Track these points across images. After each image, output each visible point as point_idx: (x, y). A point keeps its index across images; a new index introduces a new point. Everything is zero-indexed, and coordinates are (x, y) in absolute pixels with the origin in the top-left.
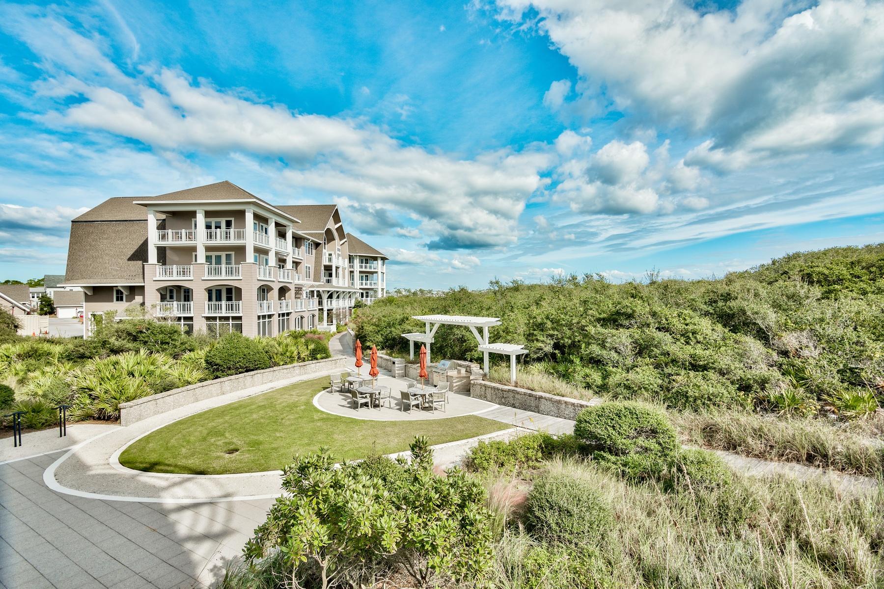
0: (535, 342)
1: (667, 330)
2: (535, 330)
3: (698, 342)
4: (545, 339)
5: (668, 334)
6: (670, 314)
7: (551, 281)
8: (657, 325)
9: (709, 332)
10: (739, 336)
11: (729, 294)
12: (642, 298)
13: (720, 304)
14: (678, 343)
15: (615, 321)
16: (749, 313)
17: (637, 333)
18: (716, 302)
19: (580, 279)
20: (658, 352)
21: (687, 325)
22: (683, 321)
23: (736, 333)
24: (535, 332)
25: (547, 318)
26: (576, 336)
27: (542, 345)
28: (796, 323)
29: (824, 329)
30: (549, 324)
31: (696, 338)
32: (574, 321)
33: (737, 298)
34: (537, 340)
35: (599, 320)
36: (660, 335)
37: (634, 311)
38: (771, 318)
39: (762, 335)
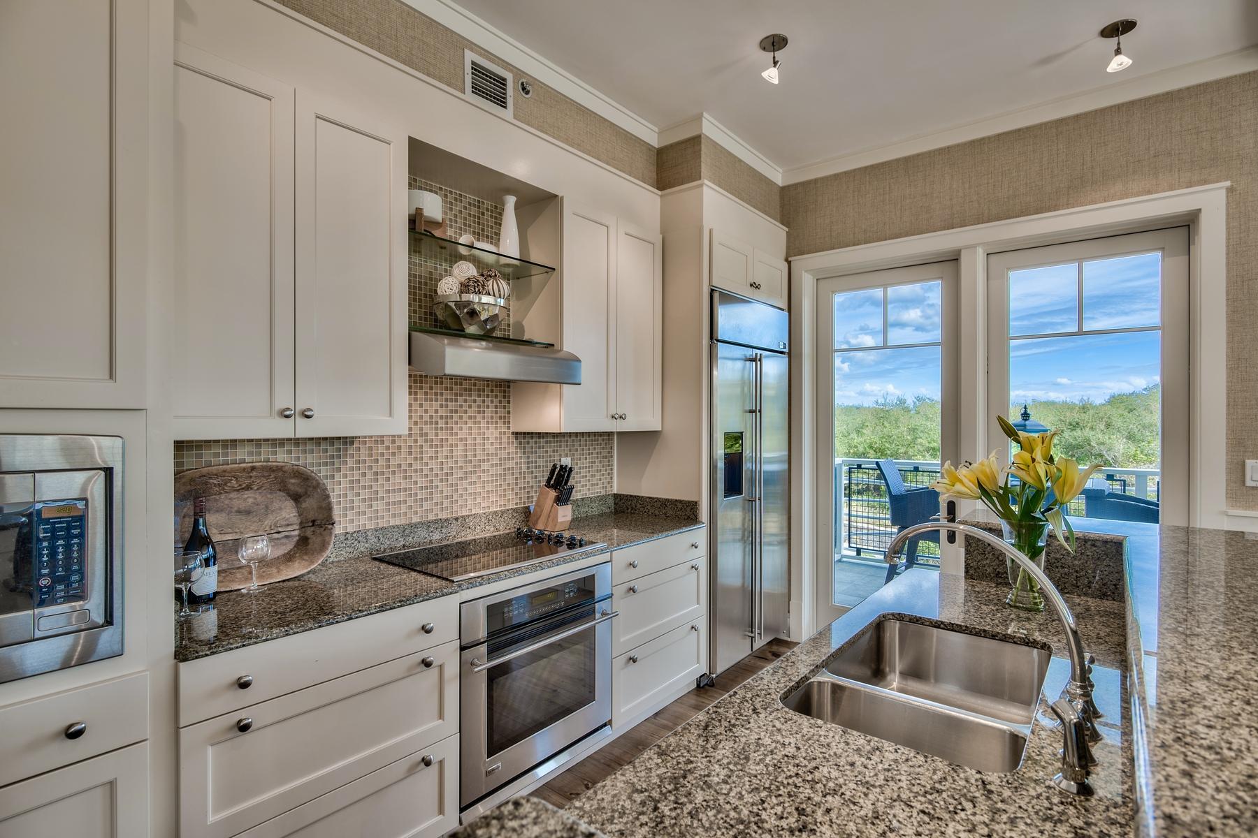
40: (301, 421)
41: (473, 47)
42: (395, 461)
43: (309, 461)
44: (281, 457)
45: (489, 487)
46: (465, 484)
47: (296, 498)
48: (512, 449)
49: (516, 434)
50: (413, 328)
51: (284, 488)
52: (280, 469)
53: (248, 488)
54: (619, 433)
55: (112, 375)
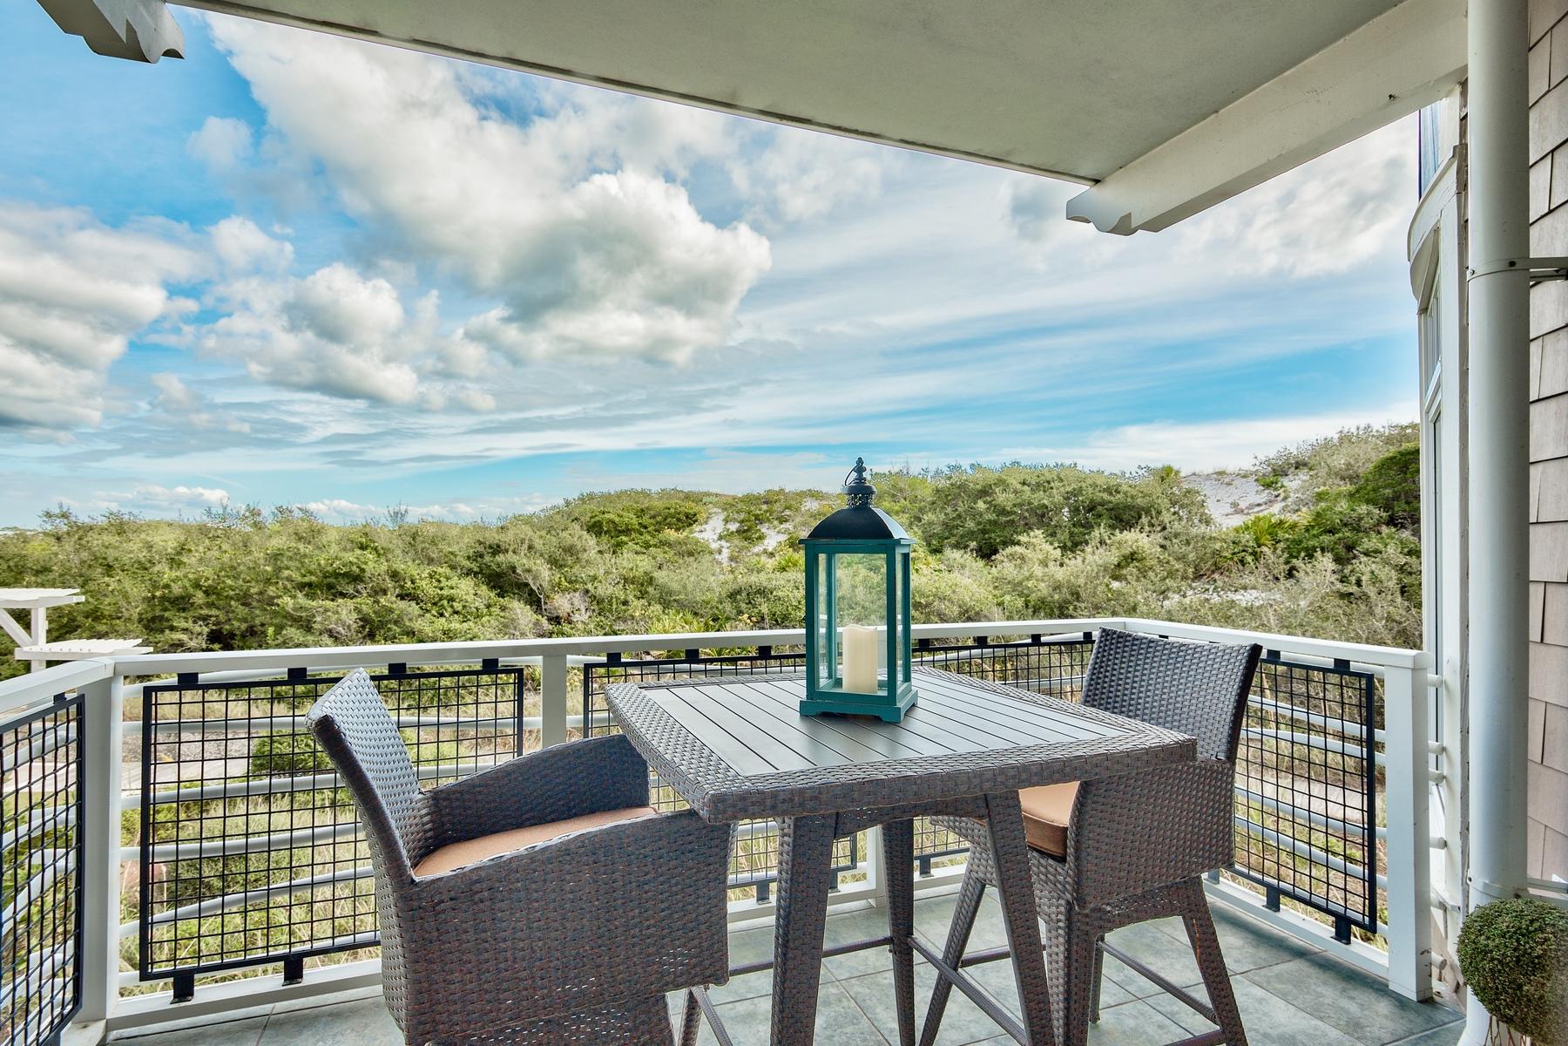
0: (167, 632)
1: (414, 598)
2: (166, 610)
3: (456, 613)
4: (190, 625)
5: (413, 604)
6: (418, 573)
7: (205, 518)
8: (397, 591)
9: (470, 598)
10: (504, 601)
11: (498, 546)
12: (375, 549)
13: (487, 558)
14: (428, 615)
15: (330, 587)
16: (519, 571)
17: (366, 604)
18: (481, 556)
19: (267, 512)
20: (398, 630)
21: (441, 589)
22: (436, 584)
23: (503, 597)
24: (167, 614)
25: (197, 586)
26: (258, 616)
27: (184, 637)
28: (570, 582)
29: (595, 588)
30: (199, 598)
31: (452, 607)
32: (252, 591)
33: (507, 551)
34: (172, 628)
35: (301, 586)
36: (402, 604)
37: (363, 570)
38: (544, 574)
39: (535, 600)
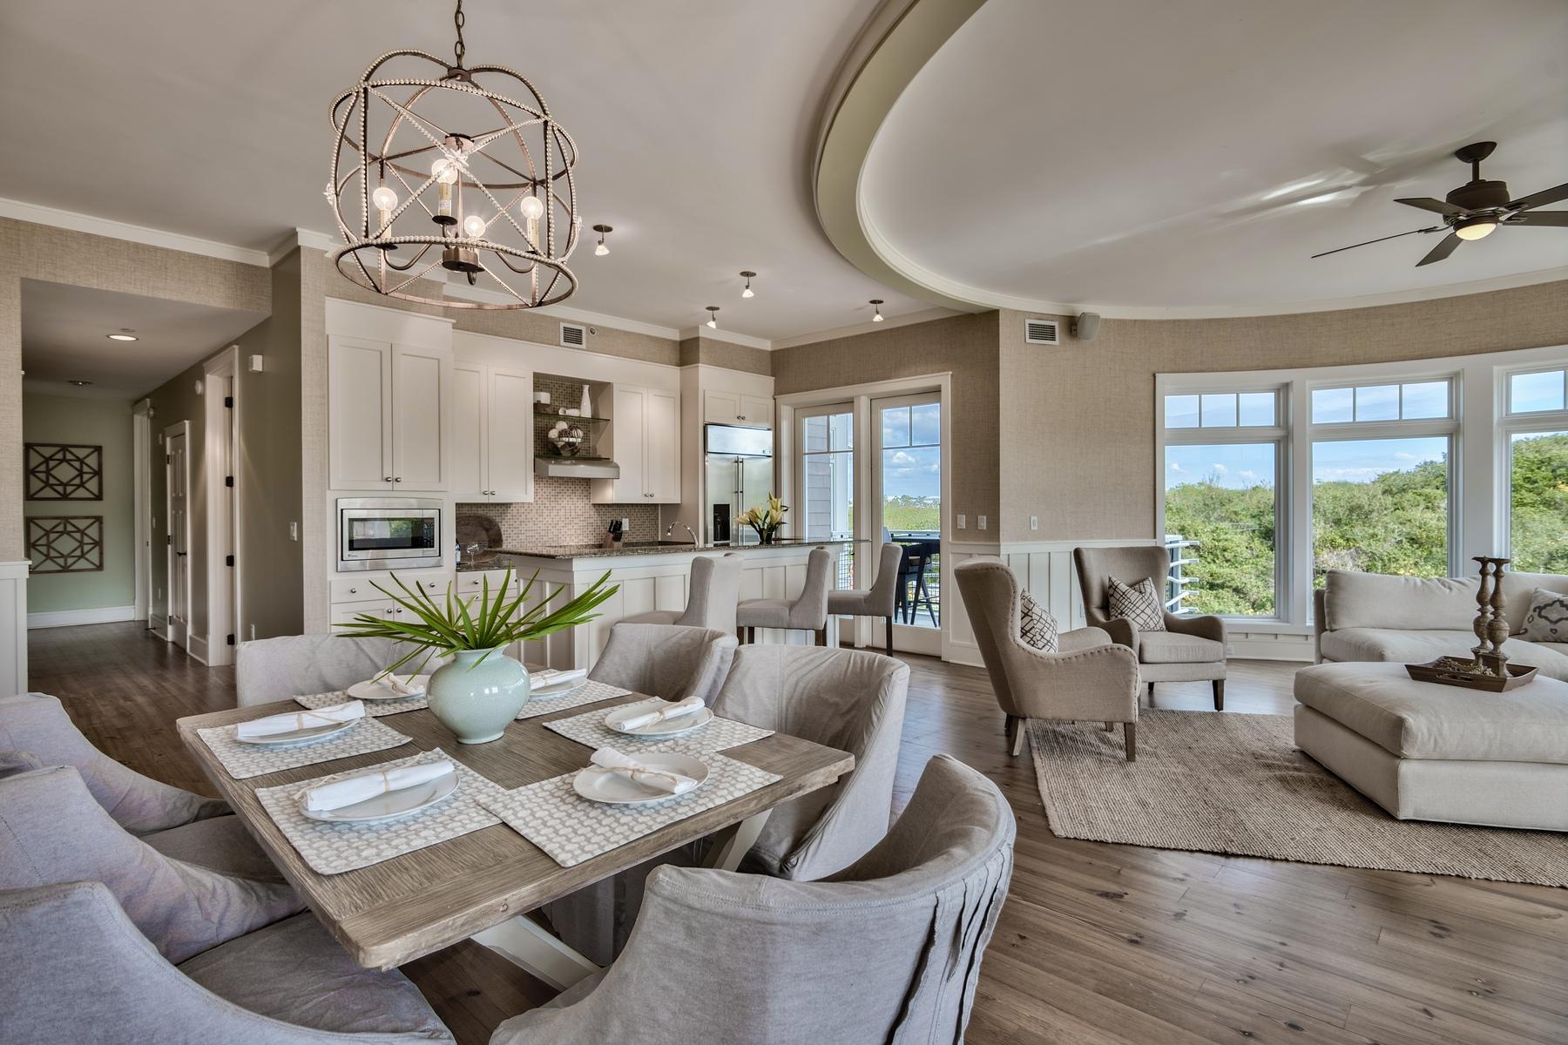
40: (491, 496)
41: (564, 321)
42: (529, 516)
43: (492, 514)
44: (480, 512)
45: (578, 532)
46: (565, 529)
47: (487, 530)
48: (592, 513)
49: (594, 505)
50: (535, 456)
51: (482, 526)
52: (480, 517)
53: (468, 524)
54: (662, 505)
55: (440, 481)
